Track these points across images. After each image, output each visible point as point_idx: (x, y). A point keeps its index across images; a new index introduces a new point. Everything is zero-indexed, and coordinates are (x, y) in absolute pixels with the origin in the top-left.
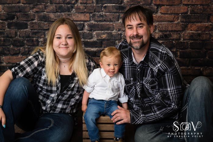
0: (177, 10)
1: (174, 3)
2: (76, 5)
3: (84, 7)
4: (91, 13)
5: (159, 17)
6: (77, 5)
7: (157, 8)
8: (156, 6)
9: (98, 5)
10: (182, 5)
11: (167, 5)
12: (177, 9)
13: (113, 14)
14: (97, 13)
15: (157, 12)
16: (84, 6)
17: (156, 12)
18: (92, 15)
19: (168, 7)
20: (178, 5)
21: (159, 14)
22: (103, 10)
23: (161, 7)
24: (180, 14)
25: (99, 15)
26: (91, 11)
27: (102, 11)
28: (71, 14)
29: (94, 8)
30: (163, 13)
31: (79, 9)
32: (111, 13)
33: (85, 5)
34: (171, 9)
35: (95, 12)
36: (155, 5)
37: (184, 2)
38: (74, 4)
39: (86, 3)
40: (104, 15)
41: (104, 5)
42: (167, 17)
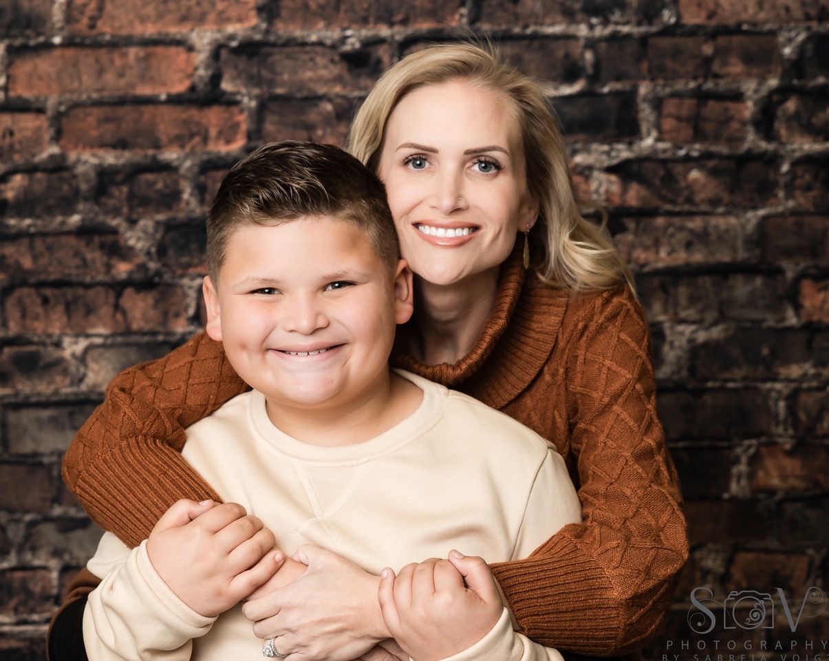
0: (82, 68)
1: (107, 120)
2: (773, 82)
3: (716, 67)
4: (668, 31)
5: (201, 20)
6: (762, 79)
7: (216, 79)
8: (224, 93)
9: (618, 86)
10: (51, 102)
11: (151, 101)
12: (85, 78)
13: (517, 30)
14: (625, 29)
15: (217, 51)
16: (716, 76)
17: (224, 54)
18: (658, 14)
19: (144, 90)
20: (76, 105)
21: (204, 38)
22: (589, 56)
23: (193, 88)
24: (63, 45)
25: (616, 16)
26: (666, 42)
27: (591, 44)
28: (808, 17)
29: (645, 65)
30: (173, 50)
31: (749, 59)
32: (535, 37)
33: (709, 85)
34: (121, 75)
35: (644, 40)
36: (230, 102)
37: (39, 129)
38: (783, 92)
39: (702, 97)
40: (579, 16)
41: (577, 87)
42: (143, 20)
